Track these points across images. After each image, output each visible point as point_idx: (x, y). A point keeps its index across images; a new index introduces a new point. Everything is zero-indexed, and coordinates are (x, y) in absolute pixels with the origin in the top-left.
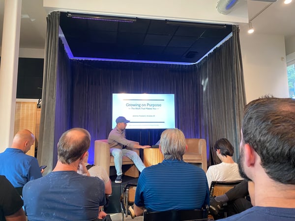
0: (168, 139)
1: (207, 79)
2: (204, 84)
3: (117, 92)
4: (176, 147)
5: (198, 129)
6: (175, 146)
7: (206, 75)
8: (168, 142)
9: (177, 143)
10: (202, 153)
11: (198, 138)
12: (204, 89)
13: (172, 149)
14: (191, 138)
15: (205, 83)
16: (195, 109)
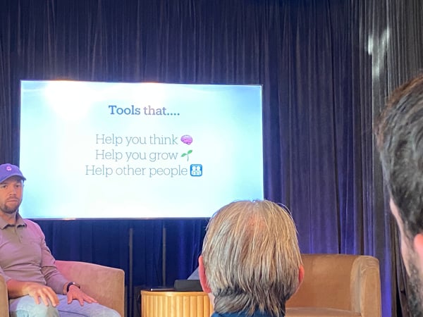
0: (238, 236)
1: (387, 34)
2: (375, 49)
3: (40, 75)
4: (266, 267)
5: (351, 224)
6: (263, 265)
7: (383, 17)
8: (239, 248)
9: (270, 251)
10: (362, 307)
11: (350, 252)
12: (376, 71)
13: (249, 274)
14: (324, 252)
15: (377, 46)
16: (340, 146)
